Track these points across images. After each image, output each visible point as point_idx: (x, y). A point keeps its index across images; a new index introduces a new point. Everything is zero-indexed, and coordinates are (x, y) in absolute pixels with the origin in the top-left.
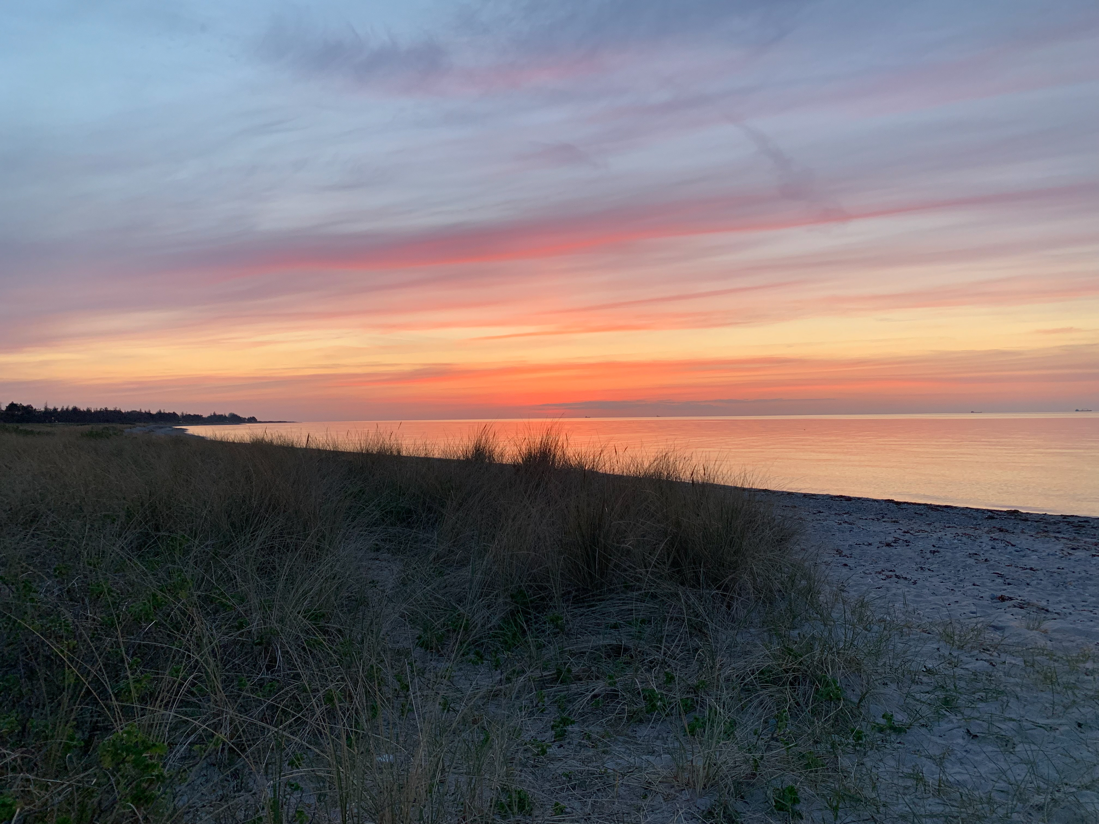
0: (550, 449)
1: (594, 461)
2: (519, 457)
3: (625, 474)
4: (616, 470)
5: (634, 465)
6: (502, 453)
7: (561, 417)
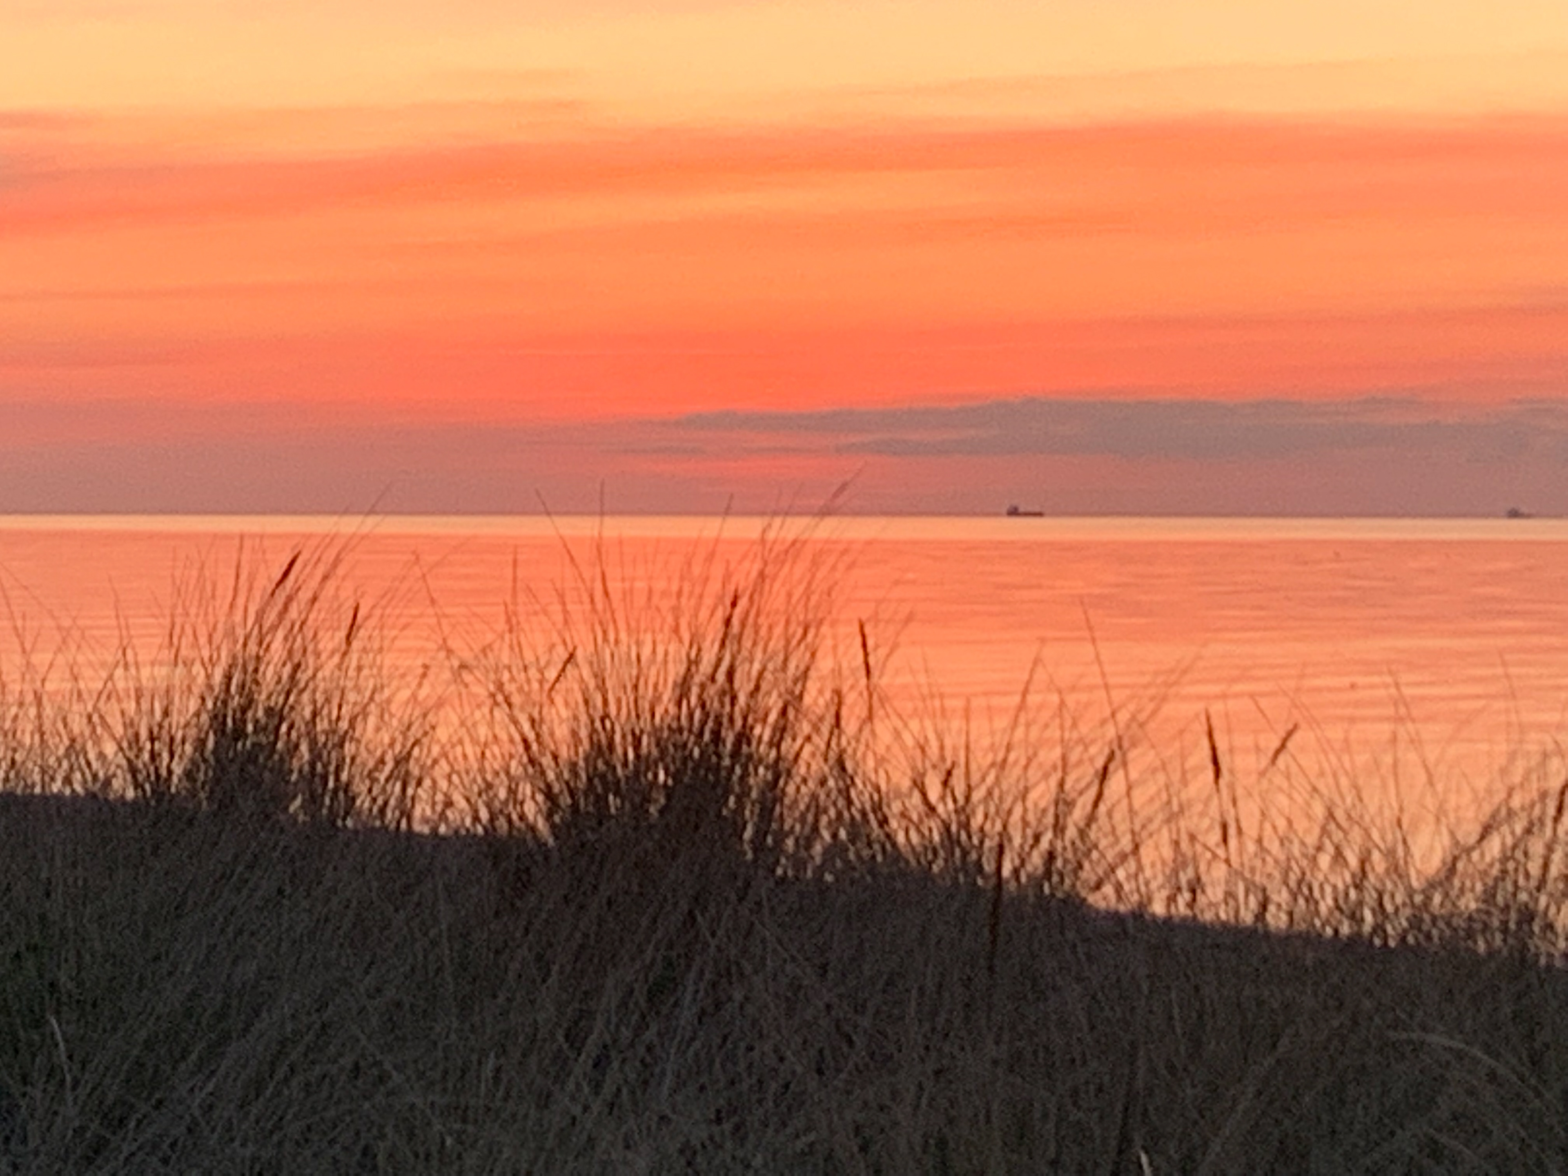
0: (743, 737)
1: (1059, 828)
2: (526, 789)
3: (1277, 920)
4: (1214, 893)
5: (1339, 856)
6: (402, 760)
7: (825, 512)
